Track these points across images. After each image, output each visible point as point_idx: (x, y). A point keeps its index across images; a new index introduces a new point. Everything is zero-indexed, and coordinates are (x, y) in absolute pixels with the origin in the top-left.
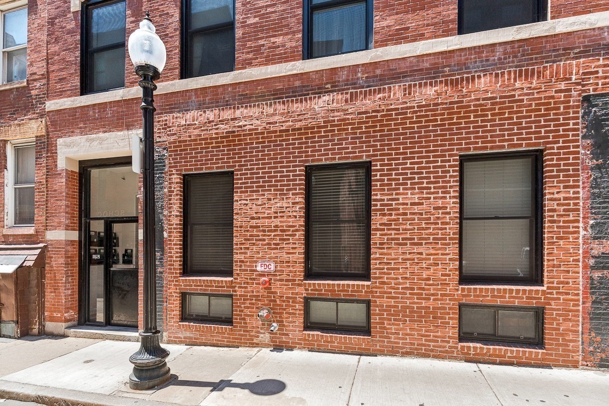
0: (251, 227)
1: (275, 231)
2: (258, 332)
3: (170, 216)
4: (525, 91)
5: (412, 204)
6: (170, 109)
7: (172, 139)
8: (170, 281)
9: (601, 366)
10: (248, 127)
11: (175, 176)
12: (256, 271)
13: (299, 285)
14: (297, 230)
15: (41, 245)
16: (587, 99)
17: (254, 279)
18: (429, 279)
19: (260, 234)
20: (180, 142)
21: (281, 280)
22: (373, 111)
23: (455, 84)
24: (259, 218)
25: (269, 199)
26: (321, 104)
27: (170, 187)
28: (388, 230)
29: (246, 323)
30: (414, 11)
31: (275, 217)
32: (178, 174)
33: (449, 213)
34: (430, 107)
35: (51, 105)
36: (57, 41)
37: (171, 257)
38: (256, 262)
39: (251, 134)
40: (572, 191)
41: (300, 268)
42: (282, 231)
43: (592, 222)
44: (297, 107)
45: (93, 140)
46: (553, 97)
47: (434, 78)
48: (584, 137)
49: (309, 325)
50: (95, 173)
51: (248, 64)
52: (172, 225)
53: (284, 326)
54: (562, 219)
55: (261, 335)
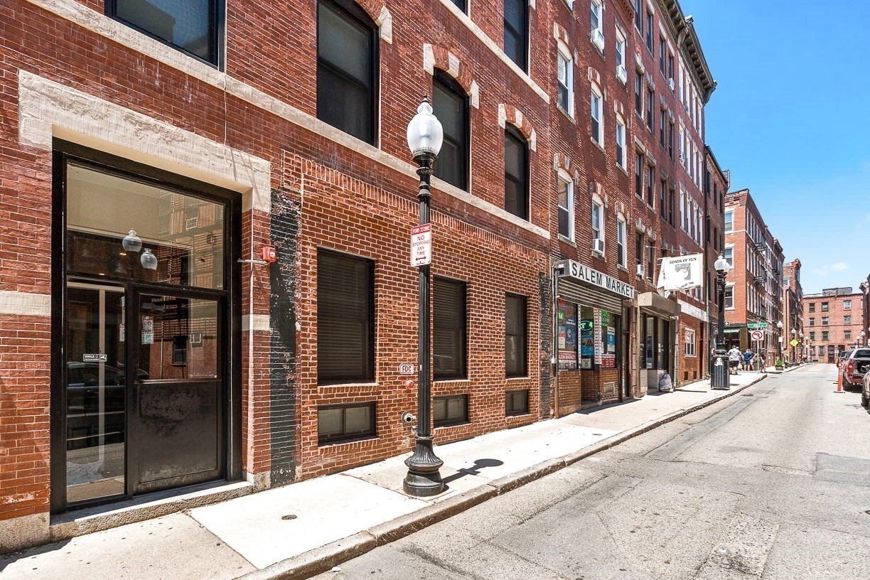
0: (395, 327)
1: (413, 333)
2: (401, 438)
3: (304, 301)
4: (526, 261)
5: (488, 321)
6: (305, 151)
7: (310, 194)
8: (304, 392)
10: (394, 220)
11: (311, 247)
12: (399, 374)
16: (540, 273)
17: (397, 383)
18: (494, 375)
19: (402, 335)
20: (320, 203)
22: (473, 244)
23: (504, 242)
24: (400, 318)
25: (409, 301)
26: (445, 224)
27: (304, 261)
29: (390, 431)
30: (488, 179)
32: (314, 246)
33: (502, 330)
34: (497, 253)
37: (306, 358)
38: (398, 364)
40: (536, 323)
43: (541, 341)
47: (497, 234)
48: (539, 294)
52: (308, 314)
54: (534, 338)
55: (404, 441)
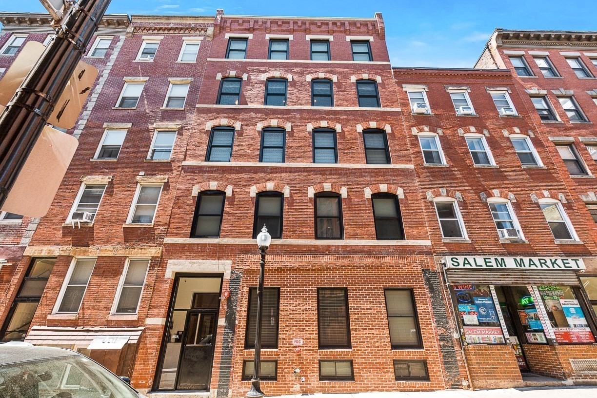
0: (289, 319)
1: (303, 321)
2: (293, 384)
3: (240, 311)
4: (403, 265)
5: (367, 309)
6: (246, 252)
7: (246, 267)
8: (237, 352)
9: (452, 388)
10: (289, 267)
11: (246, 288)
12: (292, 345)
13: (317, 352)
14: (314, 321)
16: (423, 270)
17: (291, 350)
18: (378, 347)
19: (294, 322)
20: (250, 270)
21: (306, 350)
22: (347, 266)
23: (378, 258)
24: (294, 314)
25: (300, 304)
26: (324, 260)
27: (242, 294)
28: (358, 321)
29: (285, 379)
31: (303, 314)
32: (247, 287)
33: (383, 314)
34: (370, 267)
35: (168, 240)
36: (179, 208)
37: (239, 336)
38: (292, 339)
39: (291, 270)
40: (426, 306)
41: (316, 342)
42: (306, 321)
43: (435, 320)
44: (312, 259)
45: (194, 263)
46: (412, 268)
47: (370, 255)
48: (425, 284)
49: (322, 378)
51: (288, 237)
52: (242, 316)
53: (308, 378)
54: (425, 318)
55: (295, 386)
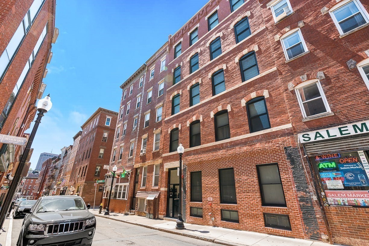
0: (206, 187)
1: (212, 188)
3: (187, 184)
4: (268, 147)
5: (245, 180)
6: (187, 155)
7: (188, 163)
8: (188, 203)
9: (311, 239)
10: (204, 160)
11: (189, 173)
12: (208, 200)
13: (219, 205)
14: (217, 188)
15: (159, 192)
16: (285, 148)
17: (207, 203)
18: (253, 204)
19: (208, 189)
21: (214, 203)
22: (232, 154)
23: (251, 146)
24: (208, 184)
25: (210, 179)
26: (220, 153)
27: (188, 176)
28: (240, 188)
29: (206, 217)
30: (239, 128)
31: (212, 184)
33: (255, 183)
34: (245, 152)
35: (164, 155)
36: (165, 140)
37: (188, 196)
38: (208, 198)
40: (288, 175)
41: (219, 200)
42: (214, 188)
43: (295, 185)
44: (215, 154)
45: (171, 164)
46: (275, 148)
47: (246, 144)
48: (287, 159)
49: (222, 219)
50: (172, 171)
51: (203, 143)
52: (188, 186)
53: (216, 219)
54: (287, 184)
55: (210, 222)
